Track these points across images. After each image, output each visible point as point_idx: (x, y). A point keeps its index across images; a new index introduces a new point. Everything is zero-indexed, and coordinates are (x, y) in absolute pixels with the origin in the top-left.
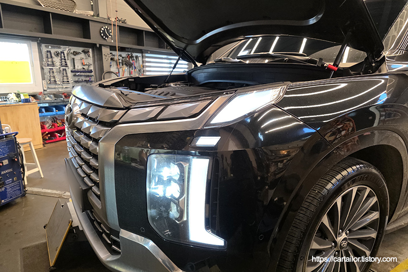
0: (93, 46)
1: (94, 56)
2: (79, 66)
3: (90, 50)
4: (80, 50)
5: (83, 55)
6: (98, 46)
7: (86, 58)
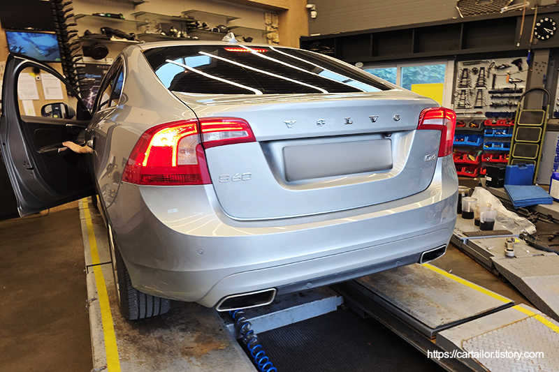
2: (501, 85)
3: (525, 60)
4: (508, 61)
7: (516, 72)
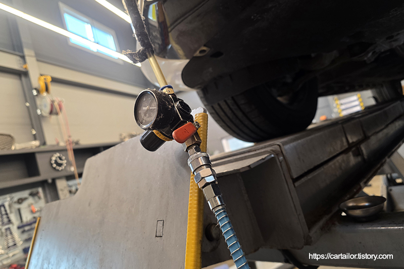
0: (43, 183)
1: (45, 196)
2: (27, 217)
3: (40, 190)
5: (31, 200)
6: (50, 181)
7: (36, 202)
